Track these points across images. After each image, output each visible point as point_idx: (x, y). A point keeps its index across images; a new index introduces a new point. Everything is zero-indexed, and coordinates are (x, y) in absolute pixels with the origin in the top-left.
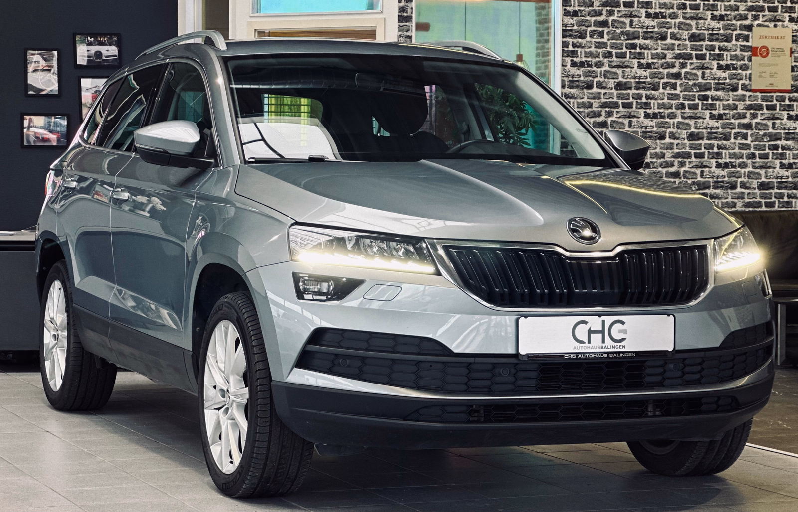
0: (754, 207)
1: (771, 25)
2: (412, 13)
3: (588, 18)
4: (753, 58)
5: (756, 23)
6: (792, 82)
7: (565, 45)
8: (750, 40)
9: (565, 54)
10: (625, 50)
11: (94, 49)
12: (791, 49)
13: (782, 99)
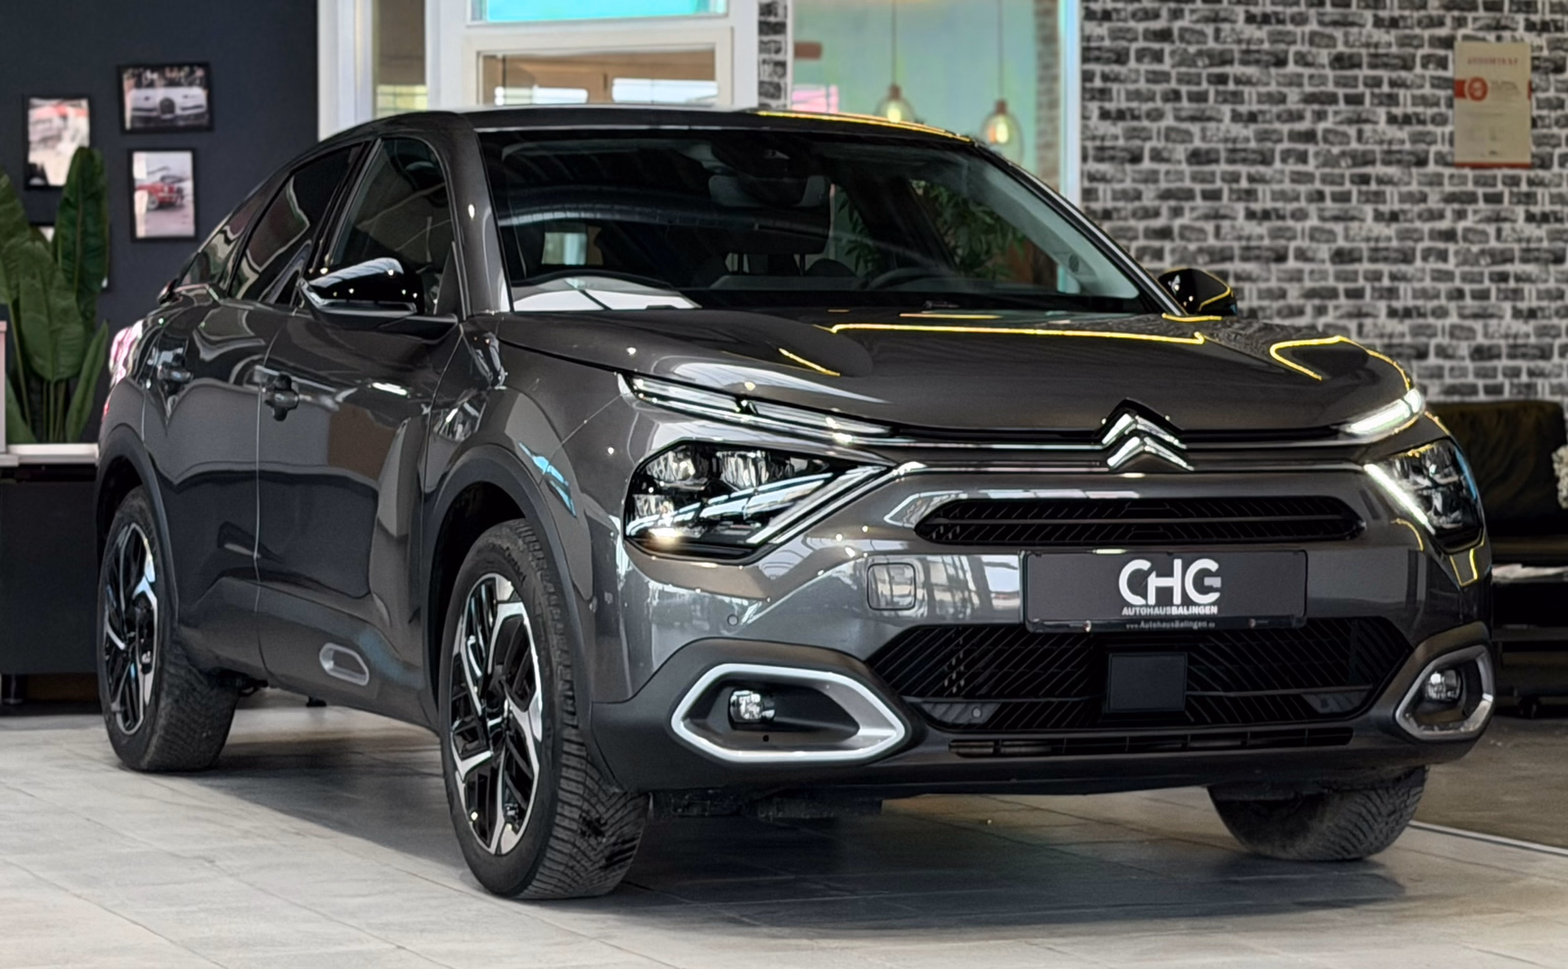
0: (1462, 394)
1: (1491, 36)
2: (786, 16)
3: (1132, 24)
4: (1457, 102)
5: (1461, 32)
6: (1534, 149)
7: (1087, 77)
8: (1450, 65)
9: (1089, 94)
10: (1205, 85)
11: (158, 95)
12: (1530, 83)
13: (1514, 181)
